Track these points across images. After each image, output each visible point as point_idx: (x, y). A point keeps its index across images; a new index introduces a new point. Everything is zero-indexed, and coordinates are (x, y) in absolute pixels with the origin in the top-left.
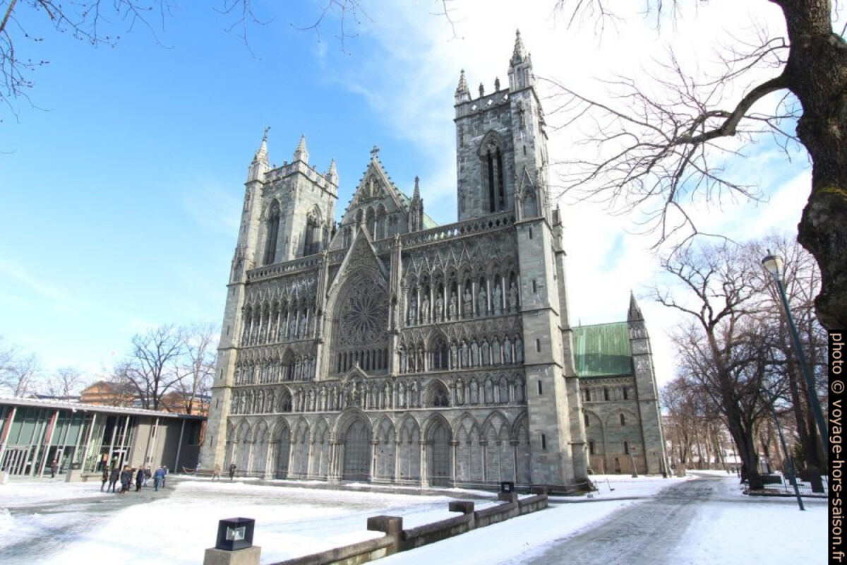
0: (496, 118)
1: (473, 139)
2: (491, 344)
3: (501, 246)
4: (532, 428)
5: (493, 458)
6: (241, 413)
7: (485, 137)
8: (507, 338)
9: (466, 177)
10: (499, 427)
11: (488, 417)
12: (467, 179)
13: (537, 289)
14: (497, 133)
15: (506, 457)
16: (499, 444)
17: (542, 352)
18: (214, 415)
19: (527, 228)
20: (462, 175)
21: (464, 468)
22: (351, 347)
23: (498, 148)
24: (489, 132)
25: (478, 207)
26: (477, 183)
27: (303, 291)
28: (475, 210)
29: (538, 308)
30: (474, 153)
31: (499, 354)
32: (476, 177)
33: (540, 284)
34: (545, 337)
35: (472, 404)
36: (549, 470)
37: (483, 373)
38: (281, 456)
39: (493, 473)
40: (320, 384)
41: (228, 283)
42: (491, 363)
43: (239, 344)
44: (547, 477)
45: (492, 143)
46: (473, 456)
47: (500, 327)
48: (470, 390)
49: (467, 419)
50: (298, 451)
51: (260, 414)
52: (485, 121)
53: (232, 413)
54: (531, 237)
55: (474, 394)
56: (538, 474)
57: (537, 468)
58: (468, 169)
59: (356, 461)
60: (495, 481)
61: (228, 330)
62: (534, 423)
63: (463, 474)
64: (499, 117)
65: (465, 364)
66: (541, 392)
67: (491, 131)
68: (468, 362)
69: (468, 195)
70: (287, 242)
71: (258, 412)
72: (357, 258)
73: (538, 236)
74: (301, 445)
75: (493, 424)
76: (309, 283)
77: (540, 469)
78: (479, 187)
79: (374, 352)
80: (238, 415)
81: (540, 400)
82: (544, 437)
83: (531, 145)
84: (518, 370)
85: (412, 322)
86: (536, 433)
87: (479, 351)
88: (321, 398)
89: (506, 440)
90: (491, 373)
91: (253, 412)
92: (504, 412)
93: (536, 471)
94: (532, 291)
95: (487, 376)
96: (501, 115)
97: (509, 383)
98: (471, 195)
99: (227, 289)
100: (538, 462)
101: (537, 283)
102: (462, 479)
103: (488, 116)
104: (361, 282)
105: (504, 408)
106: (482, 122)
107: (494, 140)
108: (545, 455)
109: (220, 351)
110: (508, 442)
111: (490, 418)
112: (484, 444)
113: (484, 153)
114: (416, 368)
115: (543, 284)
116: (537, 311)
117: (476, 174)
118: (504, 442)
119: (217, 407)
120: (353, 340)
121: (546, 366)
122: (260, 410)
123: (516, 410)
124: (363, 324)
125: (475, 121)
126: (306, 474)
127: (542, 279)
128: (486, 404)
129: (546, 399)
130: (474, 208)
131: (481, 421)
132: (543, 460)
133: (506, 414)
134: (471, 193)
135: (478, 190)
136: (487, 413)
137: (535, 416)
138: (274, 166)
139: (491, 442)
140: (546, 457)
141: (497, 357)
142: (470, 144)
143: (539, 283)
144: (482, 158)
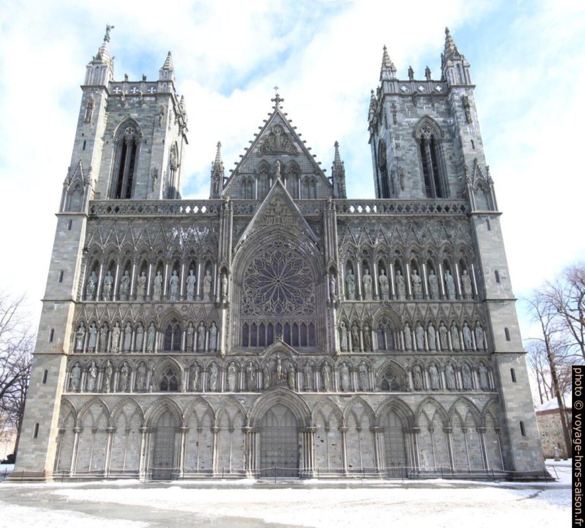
0: (430, 106)
1: (407, 120)
2: (449, 329)
3: (452, 233)
4: (510, 416)
5: (460, 446)
6: (86, 390)
7: (419, 122)
8: (466, 324)
9: (403, 155)
10: (465, 414)
11: (455, 402)
12: (404, 158)
13: (500, 279)
14: (433, 120)
15: (473, 445)
16: (464, 431)
17: (511, 341)
18: (40, 393)
19: (484, 219)
20: (398, 152)
21: (428, 458)
22: (263, 317)
23: (432, 136)
24: (424, 117)
25: (417, 189)
26: (416, 165)
27: (192, 242)
28: (414, 191)
29: (503, 298)
30: (408, 134)
31: (458, 339)
32: (413, 159)
33: (503, 276)
34: (513, 326)
35: (433, 390)
36: (531, 456)
37: (445, 358)
38: (158, 449)
39: (461, 461)
40: (228, 358)
41: (57, 212)
42: (451, 348)
43: (78, 297)
44: (530, 464)
45: (426, 129)
46: (437, 444)
47: (459, 312)
48: (430, 375)
49: (429, 405)
50: (192, 442)
51: (123, 393)
52: (418, 105)
53: (69, 390)
54: (489, 229)
55: (435, 379)
56: (521, 460)
57: (519, 455)
58: (403, 147)
59: (276, 454)
60: (467, 470)
61: (60, 276)
62: (512, 410)
63: (427, 464)
64: (433, 105)
65: (421, 346)
66: (514, 380)
67: (427, 116)
68: (424, 345)
69: (407, 175)
70: (156, 176)
71: (119, 390)
72: (272, 214)
73: (496, 229)
74: (196, 434)
75: (459, 410)
76: (200, 233)
77: (522, 456)
78: (418, 169)
79: (295, 325)
80: (82, 393)
81: (515, 387)
82: (521, 424)
83: (479, 141)
84: (481, 357)
85: (352, 295)
86: (514, 420)
87: (436, 334)
88: (227, 376)
89: (472, 427)
90: (453, 358)
91: (112, 391)
92: (471, 398)
93: (518, 458)
94: (495, 281)
95: (449, 361)
96: (436, 105)
97: (472, 370)
98: (409, 175)
99: (56, 219)
100: (519, 449)
101: (500, 273)
102: (427, 470)
103: (422, 101)
104: (271, 244)
105: (470, 394)
106: (415, 105)
107: (428, 127)
108: (525, 442)
109: (49, 304)
110: (474, 429)
111: (456, 404)
112: (447, 431)
113: (419, 136)
114: (362, 348)
115: (506, 276)
116: (502, 301)
117: (414, 155)
118: (471, 429)
119: (45, 381)
120: (264, 309)
121: (518, 355)
122: (125, 387)
123: (484, 396)
124: (276, 292)
125: (407, 102)
126: (211, 471)
127: (504, 271)
128: (448, 389)
129: (520, 387)
130: (413, 189)
131: (447, 407)
132: (523, 447)
133: (473, 401)
134: (409, 173)
135: (416, 171)
136: (453, 398)
137: (511, 403)
138: (126, 77)
139: (457, 430)
140: (527, 445)
141: (456, 342)
142: (404, 124)
143: (501, 273)
144: (417, 140)
